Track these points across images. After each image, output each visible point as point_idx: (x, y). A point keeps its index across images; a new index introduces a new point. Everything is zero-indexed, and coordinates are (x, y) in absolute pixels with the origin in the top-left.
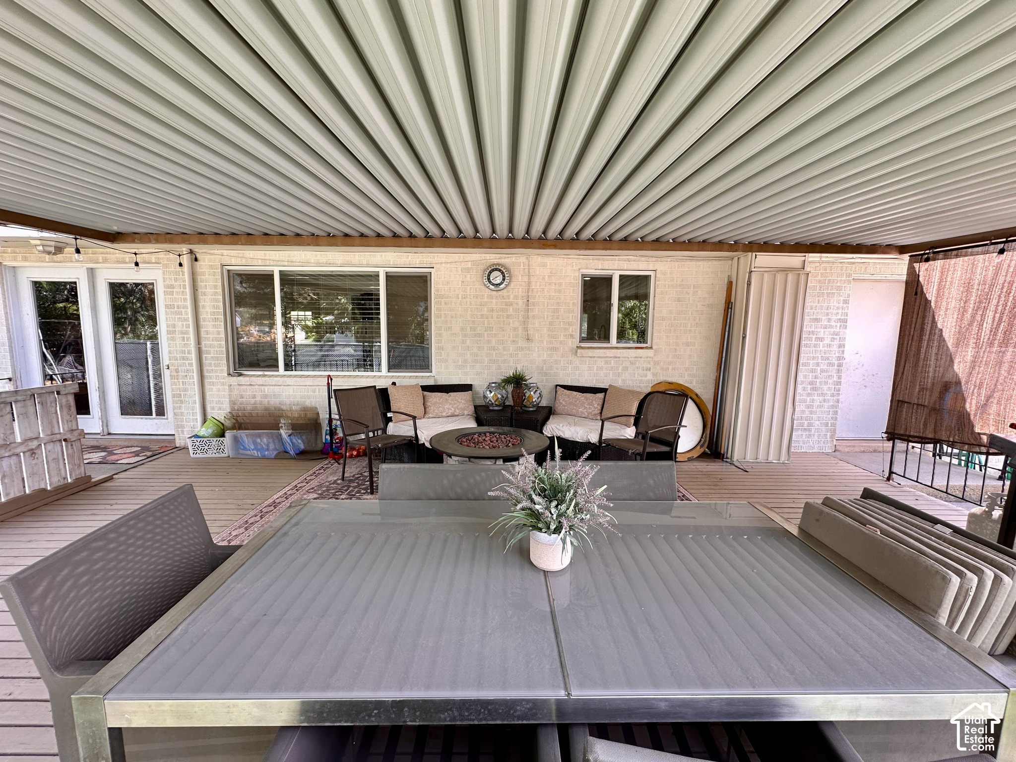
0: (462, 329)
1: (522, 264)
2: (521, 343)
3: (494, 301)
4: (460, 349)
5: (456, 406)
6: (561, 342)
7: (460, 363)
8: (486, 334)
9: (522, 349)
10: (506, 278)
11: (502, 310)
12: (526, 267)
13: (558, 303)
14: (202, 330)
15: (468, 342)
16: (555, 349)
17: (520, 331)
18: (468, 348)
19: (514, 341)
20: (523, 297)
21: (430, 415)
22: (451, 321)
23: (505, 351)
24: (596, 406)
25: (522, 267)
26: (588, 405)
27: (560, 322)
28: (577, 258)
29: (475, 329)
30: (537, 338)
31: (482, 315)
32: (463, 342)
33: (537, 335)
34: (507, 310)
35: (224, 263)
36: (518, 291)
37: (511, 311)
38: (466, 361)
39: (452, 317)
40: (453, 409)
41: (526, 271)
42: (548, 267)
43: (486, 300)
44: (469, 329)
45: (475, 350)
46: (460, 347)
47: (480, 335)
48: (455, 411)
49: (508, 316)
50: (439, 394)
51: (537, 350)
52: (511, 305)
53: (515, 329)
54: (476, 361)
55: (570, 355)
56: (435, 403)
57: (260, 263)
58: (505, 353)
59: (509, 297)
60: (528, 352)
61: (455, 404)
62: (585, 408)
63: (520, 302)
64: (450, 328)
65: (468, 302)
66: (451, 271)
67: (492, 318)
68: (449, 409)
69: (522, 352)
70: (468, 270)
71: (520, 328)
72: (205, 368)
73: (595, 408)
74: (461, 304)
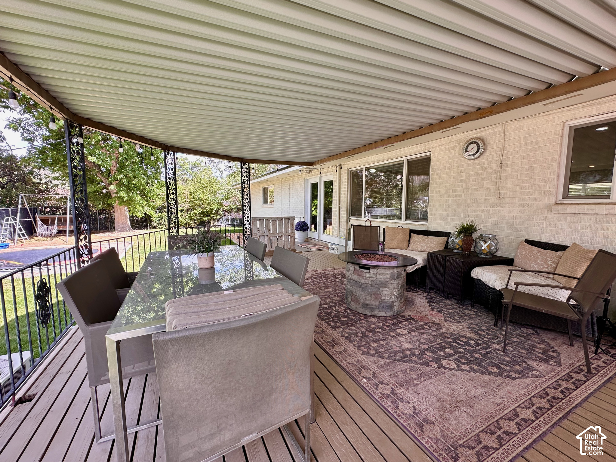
0: (446, 192)
1: (498, 133)
2: (493, 201)
3: (471, 168)
4: (444, 207)
5: (428, 245)
6: (535, 199)
7: (444, 217)
8: (463, 195)
9: (493, 206)
10: (481, 148)
11: (478, 174)
12: (502, 134)
13: (534, 161)
14: (341, 198)
15: (450, 202)
16: (527, 206)
17: (492, 191)
18: (450, 206)
19: (486, 199)
20: (497, 161)
21: (410, 249)
22: (440, 186)
23: (478, 207)
24: (550, 263)
25: (497, 135)
26: (540, 261)
27: (535, 179)
28: (561, 112)
29: (455, 191)
30: (508, 196)
31: (461, 180)
32: (447, 201)
33: (508, 193)
34: (482, 174)
35: (349, 167)
36: (493, 156)
37: (485, 174)
38: (448, 215)
39: (440, 184)
40: (425, 247)
41: (502, 138)
42: (525, 129)
43: (465, 167)
44: (451, 191)
45: (455, 207)
46: (444, 205)
47: (459, 196)
48: (426, 249)
49: (482, 179)
50: (421, 236)
51: (507, 206)
52: (486, 169)
53: (488, 189)
54: (455, 215)
55: (546, 212)
56: (415, 242)
57: (359, 165)
58: (478, 209)
59: (484, 163)
60: (498, 208)
61: (428, 243)
62: (538, 263)
63: (494, 165)
64: (439, 192)
65: (452, 172)
66: (442, 151)
67: (469, 181)
68: (423, 246)
69: (494, 209)
70: (453, 148)
71: (492, 188)
72: (341, 215)
73: (548, 265)
74: (447, 174)
